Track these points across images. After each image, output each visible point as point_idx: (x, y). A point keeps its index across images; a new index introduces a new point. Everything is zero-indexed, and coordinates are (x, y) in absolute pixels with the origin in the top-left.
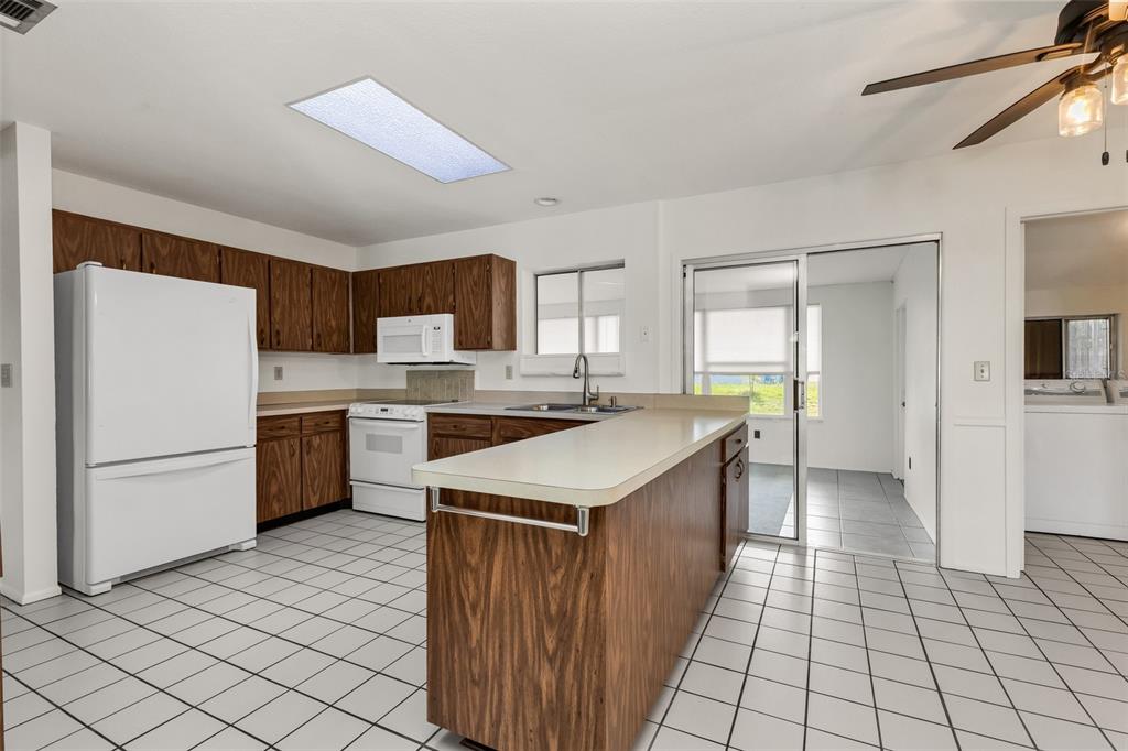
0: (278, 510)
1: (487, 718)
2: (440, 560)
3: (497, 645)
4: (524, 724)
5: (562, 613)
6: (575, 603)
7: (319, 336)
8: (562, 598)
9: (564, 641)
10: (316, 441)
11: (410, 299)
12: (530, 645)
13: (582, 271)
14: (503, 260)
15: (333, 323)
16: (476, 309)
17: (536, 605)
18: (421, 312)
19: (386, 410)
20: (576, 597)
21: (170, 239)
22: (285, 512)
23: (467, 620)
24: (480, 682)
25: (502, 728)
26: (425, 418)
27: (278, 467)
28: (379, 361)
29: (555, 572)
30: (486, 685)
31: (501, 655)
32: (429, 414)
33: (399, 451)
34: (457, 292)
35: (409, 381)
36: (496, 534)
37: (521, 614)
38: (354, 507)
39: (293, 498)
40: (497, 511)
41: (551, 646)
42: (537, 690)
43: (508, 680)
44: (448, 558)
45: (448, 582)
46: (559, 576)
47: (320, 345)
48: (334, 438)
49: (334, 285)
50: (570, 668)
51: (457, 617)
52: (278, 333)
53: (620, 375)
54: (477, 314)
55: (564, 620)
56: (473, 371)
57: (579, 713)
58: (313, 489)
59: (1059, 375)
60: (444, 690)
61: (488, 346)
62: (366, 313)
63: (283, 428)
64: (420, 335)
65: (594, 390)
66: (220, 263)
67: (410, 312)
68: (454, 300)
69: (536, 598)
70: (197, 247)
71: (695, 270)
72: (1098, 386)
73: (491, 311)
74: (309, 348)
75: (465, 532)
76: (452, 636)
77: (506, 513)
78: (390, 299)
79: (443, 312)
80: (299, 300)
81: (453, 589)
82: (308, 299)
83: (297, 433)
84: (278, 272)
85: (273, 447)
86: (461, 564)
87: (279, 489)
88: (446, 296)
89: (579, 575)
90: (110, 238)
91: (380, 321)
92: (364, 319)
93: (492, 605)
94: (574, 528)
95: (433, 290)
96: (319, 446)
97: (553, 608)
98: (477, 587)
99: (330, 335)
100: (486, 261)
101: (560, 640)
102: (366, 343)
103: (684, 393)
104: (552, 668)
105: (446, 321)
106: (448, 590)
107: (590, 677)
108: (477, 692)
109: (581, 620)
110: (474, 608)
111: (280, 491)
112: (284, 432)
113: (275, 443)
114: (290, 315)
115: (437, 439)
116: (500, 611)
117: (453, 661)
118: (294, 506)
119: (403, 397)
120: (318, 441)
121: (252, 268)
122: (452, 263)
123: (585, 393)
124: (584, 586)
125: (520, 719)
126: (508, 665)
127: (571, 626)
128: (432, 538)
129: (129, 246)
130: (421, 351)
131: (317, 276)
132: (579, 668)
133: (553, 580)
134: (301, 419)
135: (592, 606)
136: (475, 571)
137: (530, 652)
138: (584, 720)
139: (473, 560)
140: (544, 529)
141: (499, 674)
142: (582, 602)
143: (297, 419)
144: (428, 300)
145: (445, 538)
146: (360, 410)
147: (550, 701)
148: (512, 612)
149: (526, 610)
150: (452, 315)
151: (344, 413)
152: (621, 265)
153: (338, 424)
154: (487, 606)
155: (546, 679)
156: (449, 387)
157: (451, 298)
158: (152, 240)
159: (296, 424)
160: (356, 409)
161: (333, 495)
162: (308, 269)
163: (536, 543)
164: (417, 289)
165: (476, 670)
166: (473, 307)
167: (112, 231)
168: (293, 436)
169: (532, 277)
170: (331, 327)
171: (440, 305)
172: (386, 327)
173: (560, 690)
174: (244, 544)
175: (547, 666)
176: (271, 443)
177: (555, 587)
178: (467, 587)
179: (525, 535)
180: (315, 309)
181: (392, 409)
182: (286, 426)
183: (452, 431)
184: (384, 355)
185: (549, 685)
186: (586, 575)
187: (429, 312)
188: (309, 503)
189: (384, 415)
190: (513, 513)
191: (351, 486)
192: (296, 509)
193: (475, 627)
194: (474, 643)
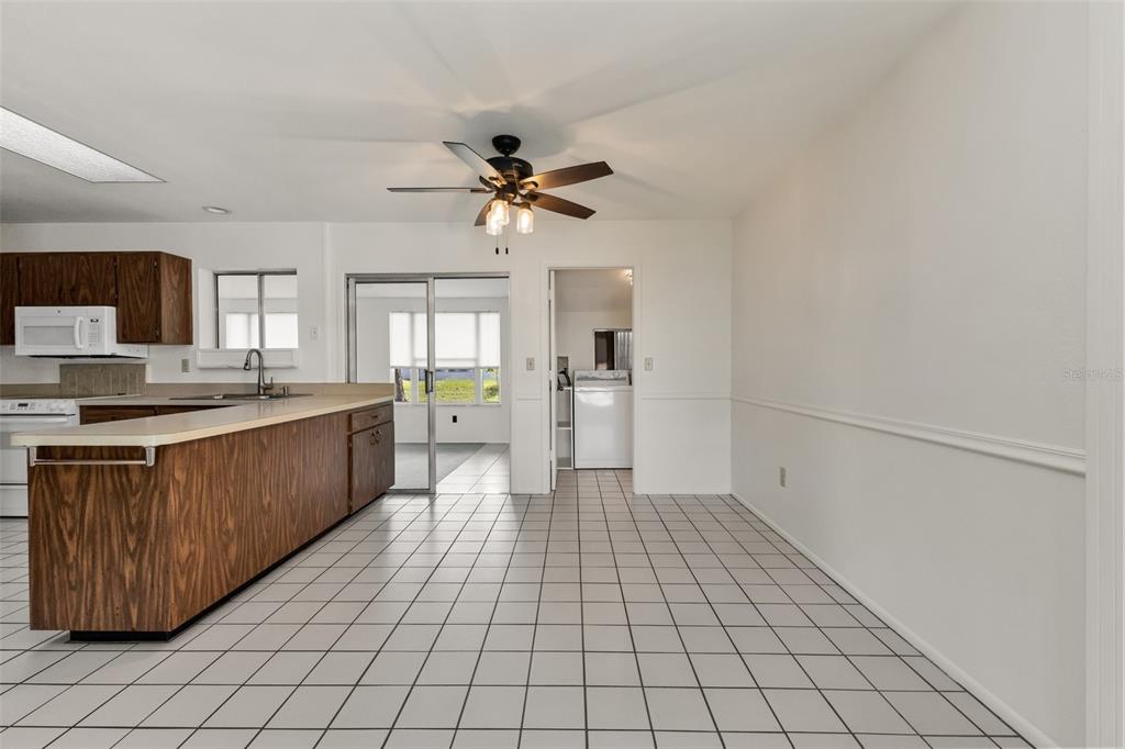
1: (83, 611)
2: (40, 504)
3: (90, 556)
4: (112, 605)
5: (140, 522)
6: (149, 513)
8: (140, 512)
9: (141, 541)
11: (60, 290)
12: (116, 549)
13: (261, 274)
14: (174, 258)
16: (143, 303)
17: (121, 522)
18: (74, 303)
19: (26, 405)
20: (150, 509)
23: (64, 544)
24: (76, 587)
25: (95, 614)
26: (77, 412)
28: (17, 353)
29: (135, 495)
30: (81, 588)
31: (94, 562)
32: (81, 407)
34: (120, 285)
35: (62, 376)
36: (89, 476)
37: (109, 530)
40: (90, 458)
41: (132, 547)
42: (122, 578)
43: (99, 579)
44: (48, 501)
45: (47, 518)
46: (138, 497)
50: (146, 557)
51: (56, 544)
53: (292, 368)
54: (143, 308)
55: (141, 528)
56: (144, 365)
57: (152, 586)
60: (45, 601)
61: (157, 340)
64: (73, 327)
65: (268, 381)
67: (60, 303)
68: (117, 293)
69: (121, 515)
71: (357, 282)
72: (625, 374)
73: (159, 306)
75: (64, 478)
76: (52, 559)
77: (97, 459)
78: (33, 286)
79: (103, 304)
81: (52, 524)
86: (60, 503)
88: (106, 289)
89: (153, 494)
91: (19, 310)
93: (86, 528)
94: (143, 462)
95: (90, 281)
97: (134, 520)
98: (74, 518)
100: (154, 258)
101: (139, 540)
103: (349, 382)
104: (133, 561)
105: (108, 315)
106: (48, 525)
107: (160, 559)
108: (74, 594)
109: (154, 523)
110: (71, 535)
116: (92, 532)
117: (53, 577)
119: (57, 392)
122: (114, 256)
123: (259, 383)
124: (155, 501)
125: (109, 603)
126: (99, 567)
127: (147, 530)
128: (33, 488)
130: (74, 343)
132: (152, 556)
133: (133, 501)
135: (161, 513)
136: (72, 507)
137: (116, 554)
138: (156, 589)
139: (69, 499)
140: (126, 466)
141: (92, 577)
142: (154, 512)
144: (84, 291)
145: (45, 487)
147: (131, 584)
148: (102, 530)
149: (113, 524)
150: (114, 309)
152: (294, 273)
154: (82, 530)
155: (129, 570)
156: (115, 381)
157: (112, 291)
163: (120, 477)
164: (69, 279)
165: (73, 579)
166: (139, 301)
169: (211, 275)
171: (99, 297)
172: (27, 316)
173: (139, 575)
175: (129, 560)
177: (135, 506)
178: (64, 519)
179: (112, 473)
181: (34, 404)
184: (22, 347)
185: (131, 573)
186: (157, 494)
187: (85, 303)
189: (23, 410)
190: (102, 458)
193: (72, 547)
194: (71, 560)
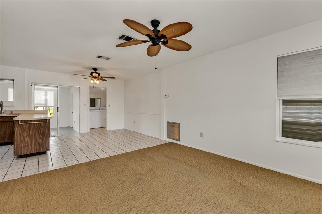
3: (31, 140)
9: (43, 136)
12: (37, 138)
17: (39, 133)
20: (45, 130)
23: (25, 138)
25: (32, 150)
30: (29, 146)
36: (31, 125)
41: (41, 137)
42: (39, 143)
43: (33, 144)
46: (43, 128)
50: (44, 139)
59: (94, 107)
72: (98, 108)
75: (25, 126)
77: (33, 122)
86: (24, 131)
97: (42, 132)
98: (27, 133)
106: (20, 135)
108: (27, 147)
110: (26, 137)
116: (32, 135)
124: (47, 129)
125: (36, 148)
126: (33, 142)
127: (45, 134)
132: (46, 138)
133: (41, 129)
136: (27, 131)
141: (31, 144)
142: (46, 130)
147: (41, 143)
148: (34, 135)
149: (37, 134)
154: (29, 135)
163: (39, 125)
173: (43, 142)
175: (40, 139)
177: (42, 130)
178: (25, 134)
185: (41, 142)
193: (26, 139)
194: (26, 141)
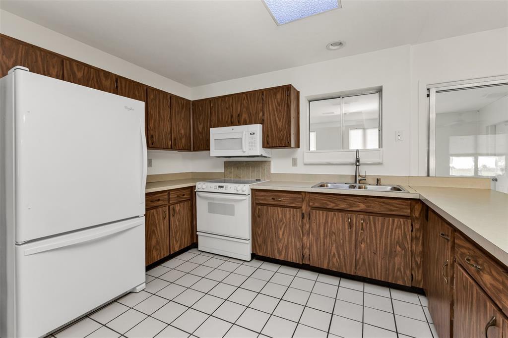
0: (156, 257)
7: (175, 139)
10: (177, 207)
11: (232, 116)
13: (343, 97)
14: (295, 89)
15: (183, 132)
16: (279, 121)
18: (239, 123)
19: (222, 187)
21: (83, 67)
22: (160, 256)
26: (250, 193)
27: (156, 227)
28: (212, 155)
32: (252, 190)
33: (232, 214)
34: (265, 110)
35: (225, 168)
38: (199, 249)
39: (165, 247)
47: (175, 145)
48: (187, 205)
49: (183, 109)
52: (152, 136)
53: (380, 164)
54: (280, 124)
56: (270, 161)
58: (176, 240)
62: (202, 126)
63: (159, 200)
64: (240, 138)
66: (117, 87)
67: (232, 124)
68: (263, 115)
70: (102, 74)
71: (437, 92)
73: (290, 121)
74: (170, 147)
78: (218, 116)
79: (256, 123)
80: (164, 116)
82: (169, 116)
83: (167, 203)
84: (152, 97)
85: (153, 213)
87: (157, 241)
88: (257, 113)
90: (39, 59)
91: (212, 130)
92: (200, 130)
95: (248, 108)
96: (179, 210)
99: (181, 139)
100: (287, 90)
102: (202, 144)
103: (428, 175)
105: (257, 128)
111: (158, 243)
112: (160, 203)
113: (155, 210)
114: (159, 126)
115: (260, 207)
118: (165, 253)
120: (179, 208)
121: (137, 92)
122: (262, 91)
123: (356, 176)
129: (54, 67)
130: (241, 149)
131: (174, 101)
134: (169, 193)
143: (167, 194)
144: (245, 116)
146: (204, 187)
150: (261, 125)
151: (193, 188)
153: (190, 195)
157: (261, 114)
158: (71, 65)
159: (167, 197)
160: (200, 186)
161: (187, 242)
162: (169, 96)
164: (237, 109)
166: (277, 119)
167: (41, 54)
168: (165, 205)
170: (181, 134)
171: (253, 118)
172: (215, 133)
174: (137, 288)
176: (152, 211)
180: (173, 122)
181: (227, 187)
182: (161, 198)
183: (271, 202)
184: (214, 151)
187: (245, 123)
188: (174, 249)
189: (221, 190)
191: (197, 236)
192: (167, 254)
